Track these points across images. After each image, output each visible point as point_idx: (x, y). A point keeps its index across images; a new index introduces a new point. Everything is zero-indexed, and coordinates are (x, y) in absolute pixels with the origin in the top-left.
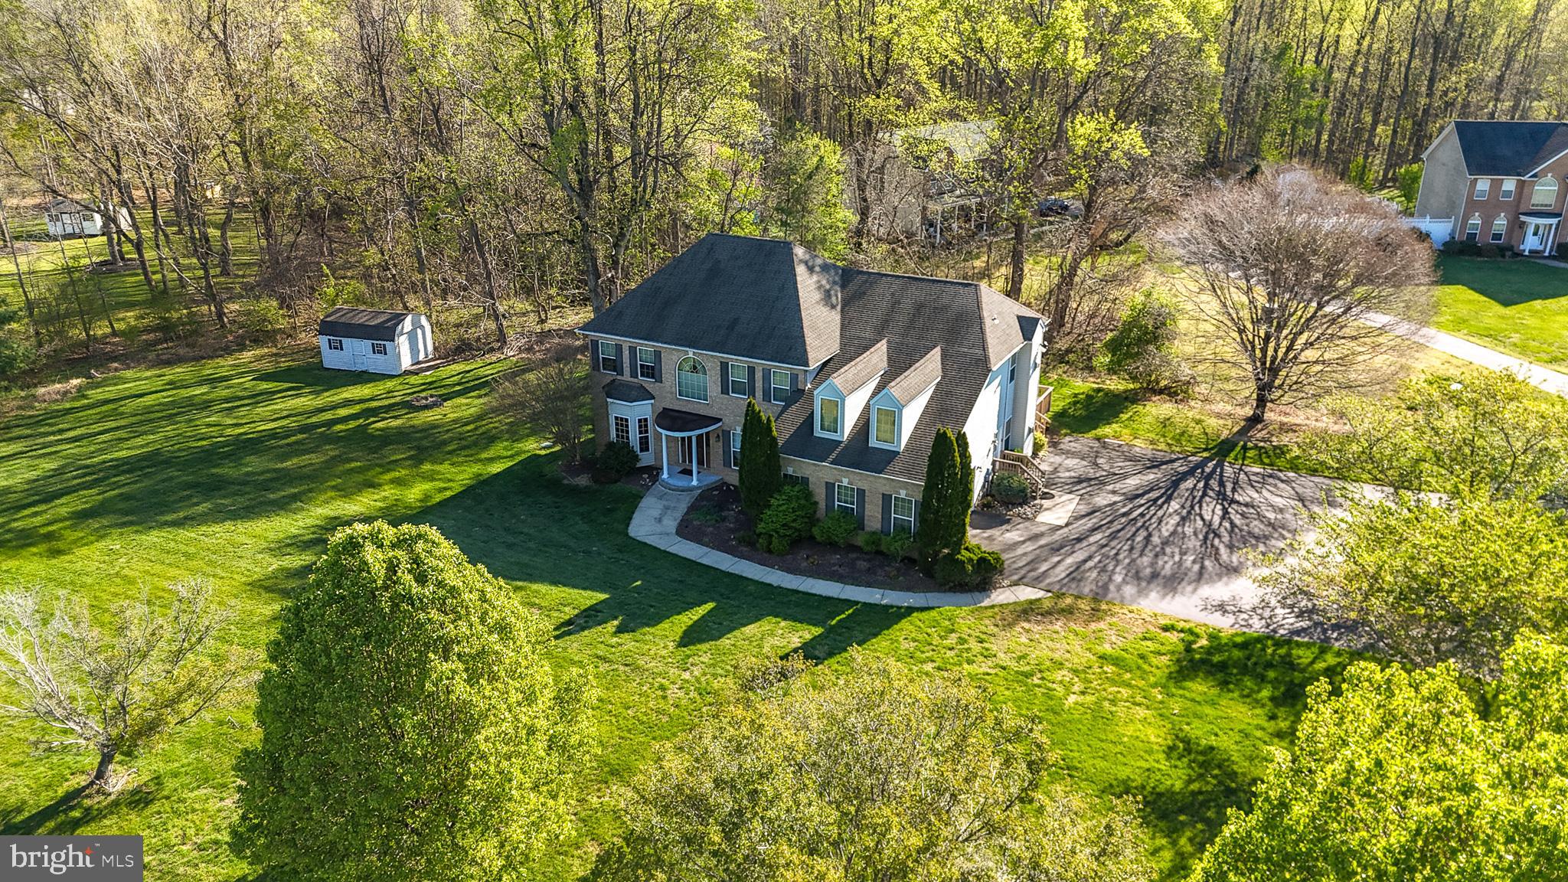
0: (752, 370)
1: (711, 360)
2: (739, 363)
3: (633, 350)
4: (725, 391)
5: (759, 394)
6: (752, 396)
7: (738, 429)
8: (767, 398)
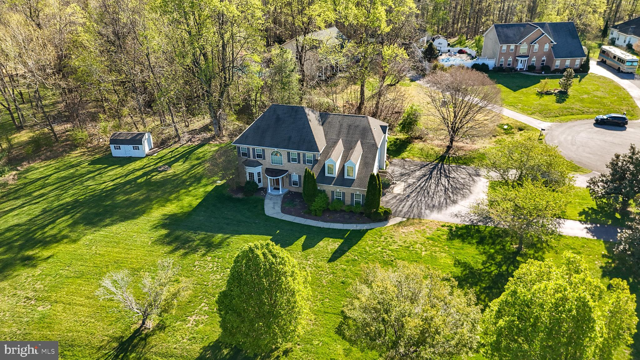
0: (299, 154)
1: (283, 151)
3: (254, 149)
4: (289, 161)
5: (302, 162)
6: (299, 162)
7: (294, 173)
8: (304, 162)
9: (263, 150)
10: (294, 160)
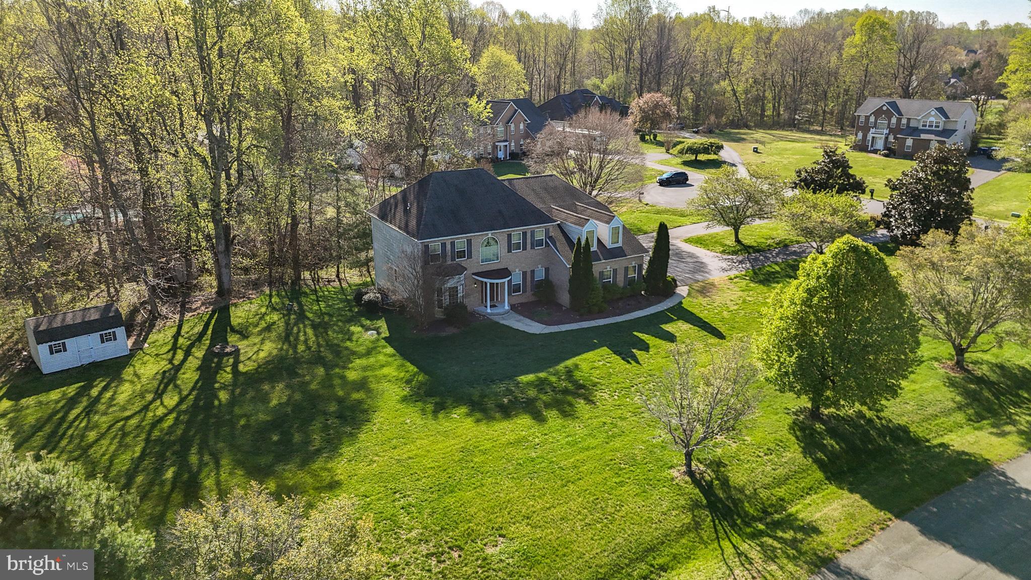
0: (525, 234)
1: (501, 235)
2: (517, 233)
3: (453, 244)
4: (509, 251)
5: (529, 246)
6: (525, 248)
7: (517, 270)
8: (532, 247)
9: (469, 242)
10: (518, 246)
